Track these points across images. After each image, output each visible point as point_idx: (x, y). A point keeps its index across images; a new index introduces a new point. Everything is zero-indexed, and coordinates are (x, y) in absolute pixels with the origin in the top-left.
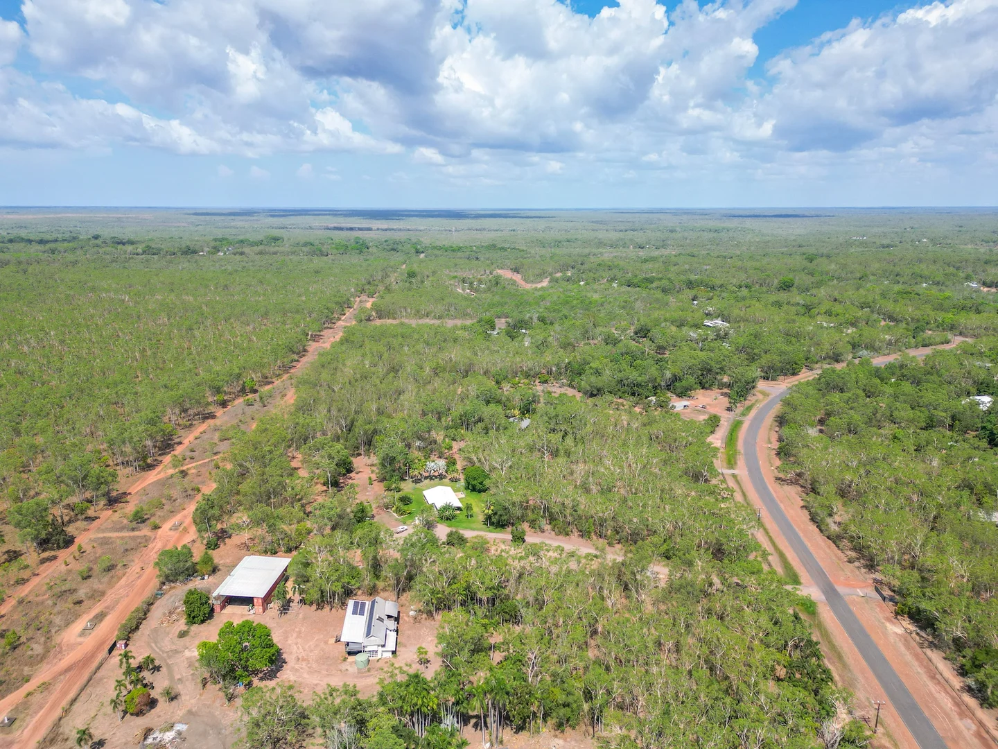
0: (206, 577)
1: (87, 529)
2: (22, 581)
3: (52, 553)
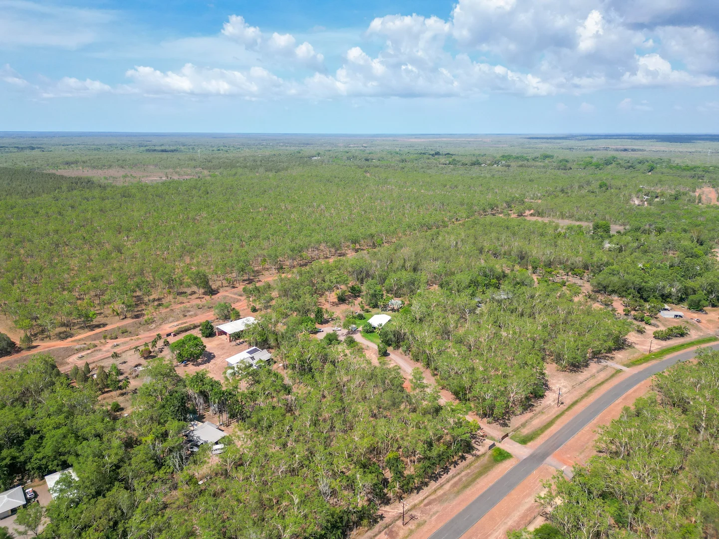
1: (227, 291)
2: (182, 303)
3: (204, 296)
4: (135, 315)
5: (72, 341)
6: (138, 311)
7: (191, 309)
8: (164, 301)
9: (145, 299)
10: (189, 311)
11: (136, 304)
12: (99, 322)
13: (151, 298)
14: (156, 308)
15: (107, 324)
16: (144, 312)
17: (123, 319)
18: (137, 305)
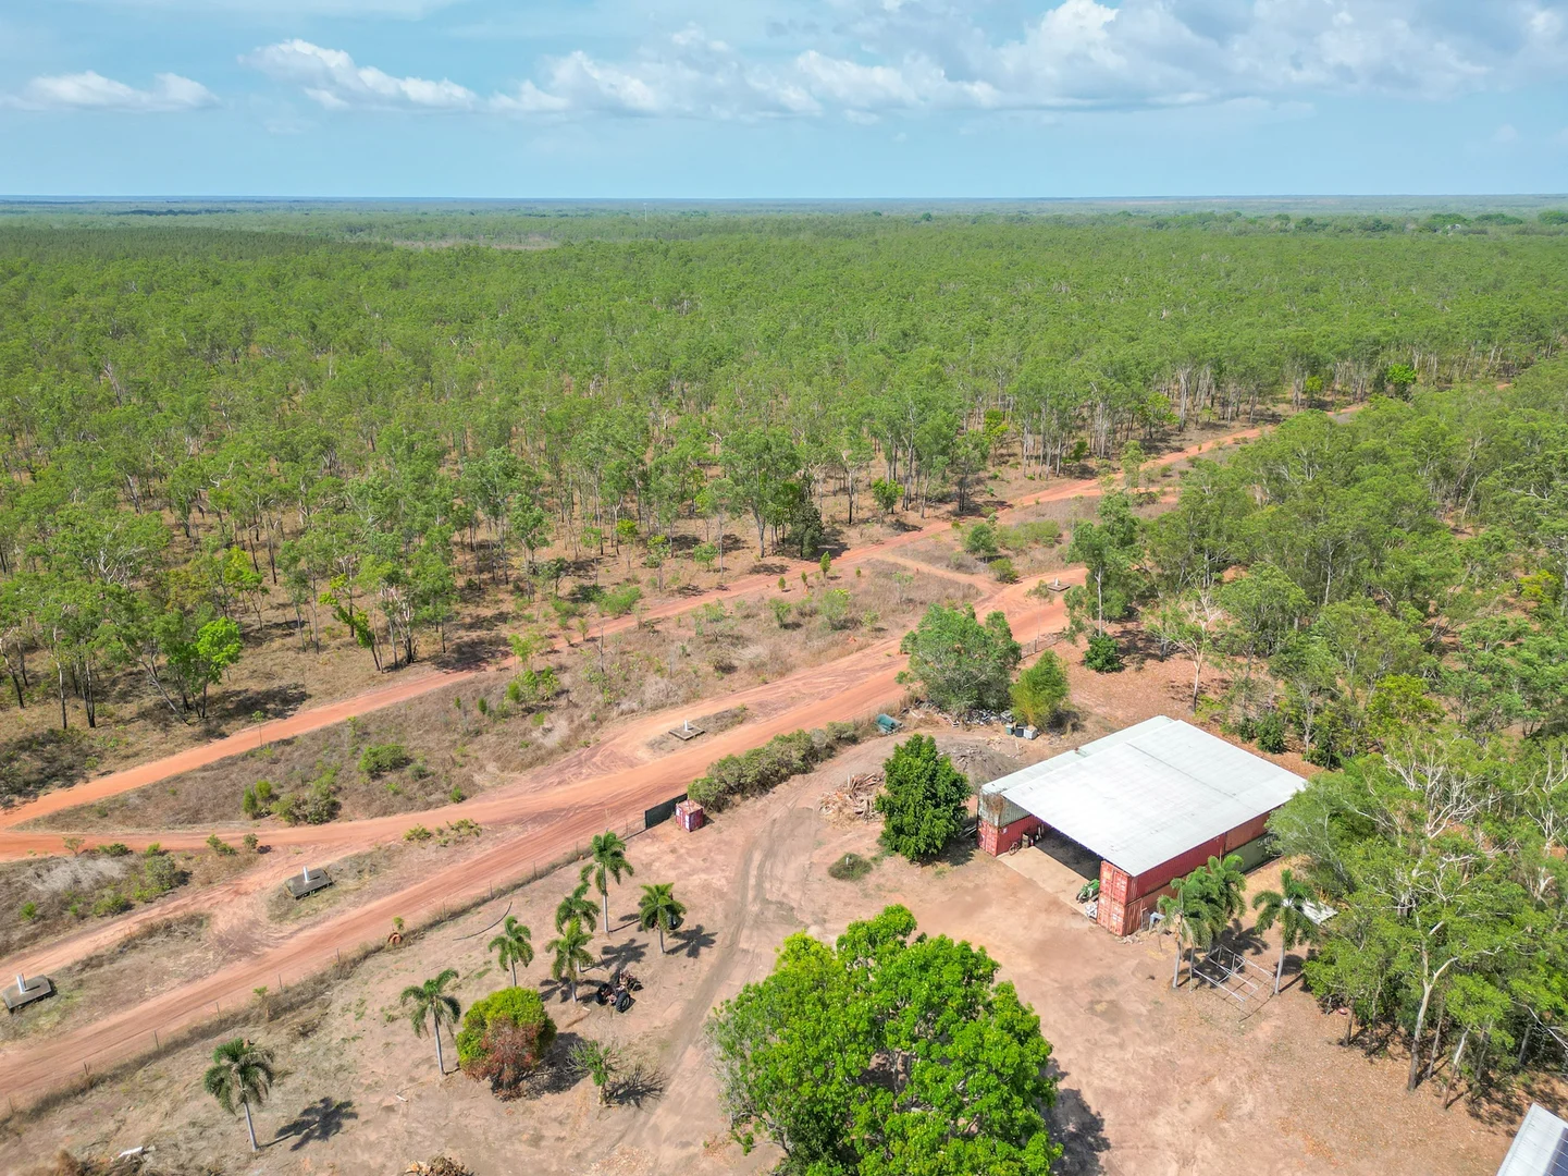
0: (1029, 732)
1: (879, 542)
2: (689, 591)
3: (786, 561)
4: (459, 649)
5: (55, 820)
6: (477, 623)
7: (746, 629)
8: (602, 577)
9: (515, 562)
10: (738, 640)
11: (470, 585)
12: (269, 676)
13: (544, 556)
14: (570, 614)
15: (303, 697)
16: (504, 631)
17: (396, 667)
18: (474, 591)
